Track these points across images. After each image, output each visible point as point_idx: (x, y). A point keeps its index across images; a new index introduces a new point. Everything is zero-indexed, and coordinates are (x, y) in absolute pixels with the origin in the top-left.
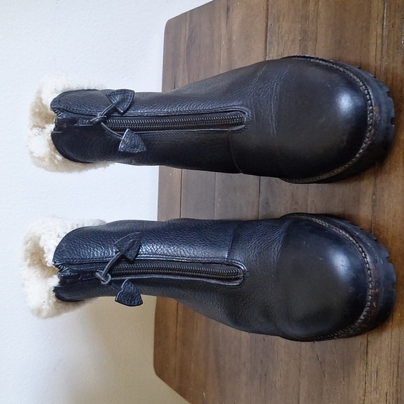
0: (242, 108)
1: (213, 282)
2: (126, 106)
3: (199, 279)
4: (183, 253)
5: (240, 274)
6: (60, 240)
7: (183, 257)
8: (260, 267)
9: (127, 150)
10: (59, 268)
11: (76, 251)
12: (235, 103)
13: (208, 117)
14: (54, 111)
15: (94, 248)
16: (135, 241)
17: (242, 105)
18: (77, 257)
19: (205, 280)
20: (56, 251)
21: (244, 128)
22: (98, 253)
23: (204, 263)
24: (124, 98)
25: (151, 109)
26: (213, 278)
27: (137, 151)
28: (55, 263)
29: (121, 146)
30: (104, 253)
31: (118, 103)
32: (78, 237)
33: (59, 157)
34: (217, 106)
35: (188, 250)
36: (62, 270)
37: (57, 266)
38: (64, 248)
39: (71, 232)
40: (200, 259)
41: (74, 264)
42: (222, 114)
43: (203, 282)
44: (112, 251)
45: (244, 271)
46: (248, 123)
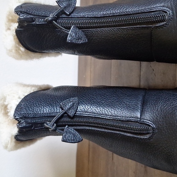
0: (164, 8)
1: (129, 135)
2: (71, 10)
3: (118, 132)
4: (106, 112)
5: (150, 130)
6: (20, 100)
7: (107, 115)
8: (166, 126)
9: (74, 41)
10: (18, 121)
11: (31, 108)
12: (158, 5)
13: (136, 17)
14: (17, 14)
15: (44, 106)
16: (74, 103)
17: (164, 6)
18: (32, 113)
19: (122, 133)
20: (17, 108)
21: (166, 24)
22: (46, 110)
23: (122, 121)
24: (69, 4)
25: (90, 12)
26: (128, 132)
27: (81, 42)
28: (15, 117)
29: (69, 38)
30: (51, 110)
31: (65, 8)
32: (33, 99)
33: (22, 49)
34: (143, 8)
35: (110, 110)
36: (20, 122)
37: (17, 119)
38: (22, 106)
39: (29, 95)
40: (120, 118)
41: (29, 118)
42: (147, 14)
43: (121, 134)
44: (57, 109)
45: (153, 128)
46: (169, 20)
